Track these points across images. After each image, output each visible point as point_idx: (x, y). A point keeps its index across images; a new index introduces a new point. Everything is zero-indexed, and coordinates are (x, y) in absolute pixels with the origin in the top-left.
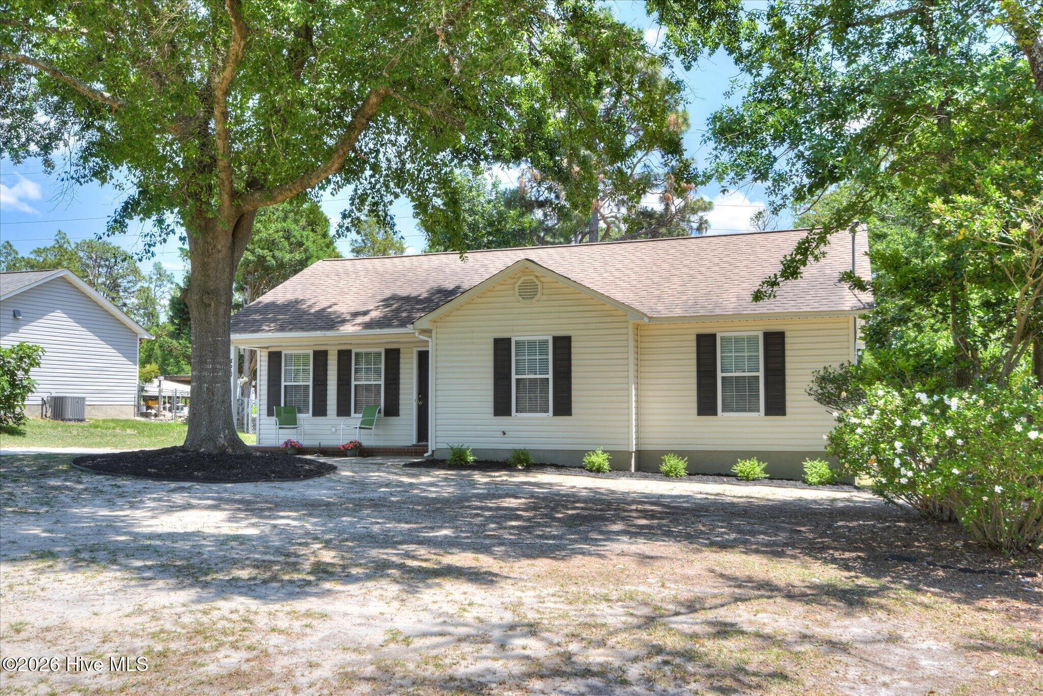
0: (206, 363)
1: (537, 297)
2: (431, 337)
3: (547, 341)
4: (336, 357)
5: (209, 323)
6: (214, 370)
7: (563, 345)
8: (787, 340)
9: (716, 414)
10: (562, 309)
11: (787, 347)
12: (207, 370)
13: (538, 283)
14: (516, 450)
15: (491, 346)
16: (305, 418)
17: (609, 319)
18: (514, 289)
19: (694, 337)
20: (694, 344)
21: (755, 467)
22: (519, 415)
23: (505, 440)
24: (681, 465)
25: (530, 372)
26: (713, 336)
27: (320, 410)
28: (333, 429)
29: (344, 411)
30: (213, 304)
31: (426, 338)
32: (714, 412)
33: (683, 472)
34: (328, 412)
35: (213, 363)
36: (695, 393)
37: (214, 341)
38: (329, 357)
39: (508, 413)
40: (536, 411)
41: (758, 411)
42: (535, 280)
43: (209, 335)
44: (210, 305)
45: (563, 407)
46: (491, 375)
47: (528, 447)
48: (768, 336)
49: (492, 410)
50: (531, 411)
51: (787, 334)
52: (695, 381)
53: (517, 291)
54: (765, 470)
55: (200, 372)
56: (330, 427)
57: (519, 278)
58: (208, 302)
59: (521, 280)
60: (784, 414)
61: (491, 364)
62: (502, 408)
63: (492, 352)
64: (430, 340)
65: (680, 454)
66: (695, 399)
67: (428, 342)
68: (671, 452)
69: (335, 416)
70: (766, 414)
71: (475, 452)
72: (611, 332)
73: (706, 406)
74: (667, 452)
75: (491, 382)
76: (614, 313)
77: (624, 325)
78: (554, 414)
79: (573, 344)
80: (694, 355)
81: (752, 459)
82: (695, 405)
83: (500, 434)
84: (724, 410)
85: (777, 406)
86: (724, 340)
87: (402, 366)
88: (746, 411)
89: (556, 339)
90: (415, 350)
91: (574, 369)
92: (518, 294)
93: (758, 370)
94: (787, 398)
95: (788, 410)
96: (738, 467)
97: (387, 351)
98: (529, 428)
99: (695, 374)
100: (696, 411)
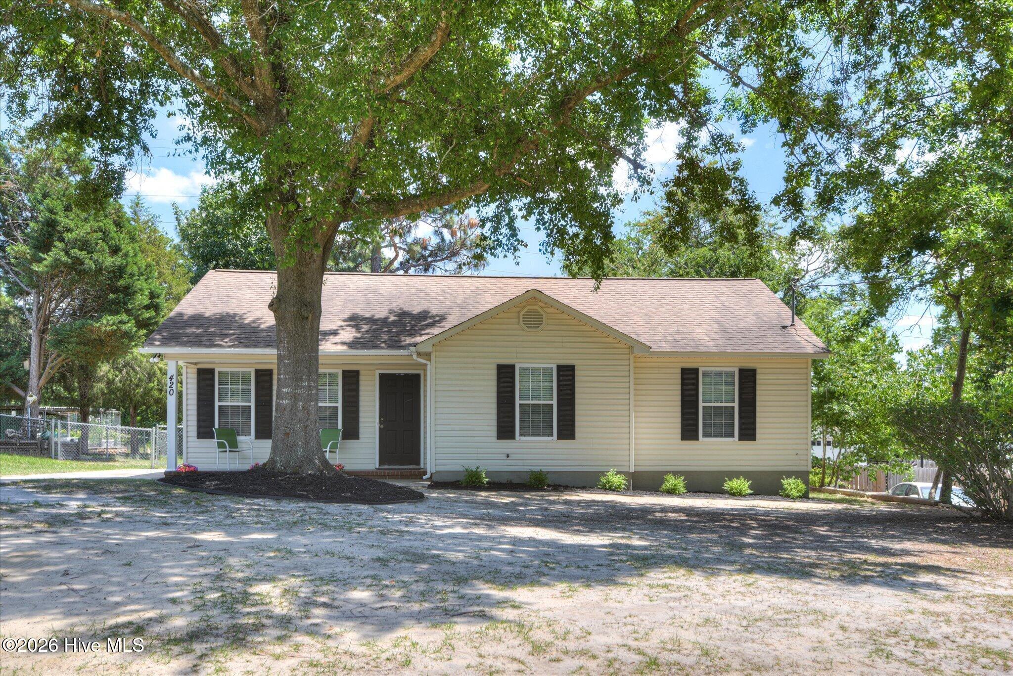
0: (302, 380)
1: (541, 327)
2: (430, 360)
3: (552, 369)
5: (305, 337)
6: (309, 387)
7: (567, 374)
8: (758, 376)
9: (697, 439)
10: (566, 339)
11: (758, 382)
12: (303, 387)
13: (542, 313)
14: (532, 472)
15: (495, 372)
16: (247, 441)
17: (612, 351)
18: (518, 318)
19: (679, 371)
20: (679, 376)
21: (743, 485)
22: (524, 438)
23: (510, 462)
24: (679, 483)
25: (534, 398)
26: (696, 371)
27: (264, 432)
30: (310, 317)
31: (424, 361)
32: (695, 437)
33: (683, 490)
35: (309, 380)
36: (679, 420)
37: (310, 357)
38: (274, 378)
39: (512, 437)
40: (539, 435)
41: (733, 436)
42: (540, 310)
43: (305, 350)
44: (307, 318)
45: (567, 431)
46: (495, 400)
47: (544, 469)
48: (742, 371)
49: (495, 434)
50: (534, 435)
51: (758, 371)
52: (679, 409)
53: (521, 320)
54: (750, 487)
55: (295, 388)
57: (524, 307)
58: (306, 315)
59: (526, 310)
60: (754, 439)
61: (495, 389)
62: (505, 431)
63: (495, 377)
64: (428, 363)
65: (676, 474)
66: (679, 425)
67: (426, 365)
68: (670, 472)
70: (740, 439)
71: (488, 474)
72: (609, 362)
73: (689, 432)
74: (667, 473)
75: (494, 406)
76: (616, 345)
77: (626, 357)
78: (559, 438)
79: (577, 373)
80: (679, 387)
81: (738, 478)
82: (679, 431)
83: (504, 457)
84: (704, 436)
85: (748, 433)
86: (705, 374)
87: (362, 388)
88: (721, 436)
89: (560, 368)
90: (378, 372)
91: (577, 396)
92: (521, 323)
93: (733, 401)
94: (758, 425)
95: (758, 436)
96: (728, 485)
97: (345, 373)
98: (533, 451)
99: (679, 403)
100: (679, 436)
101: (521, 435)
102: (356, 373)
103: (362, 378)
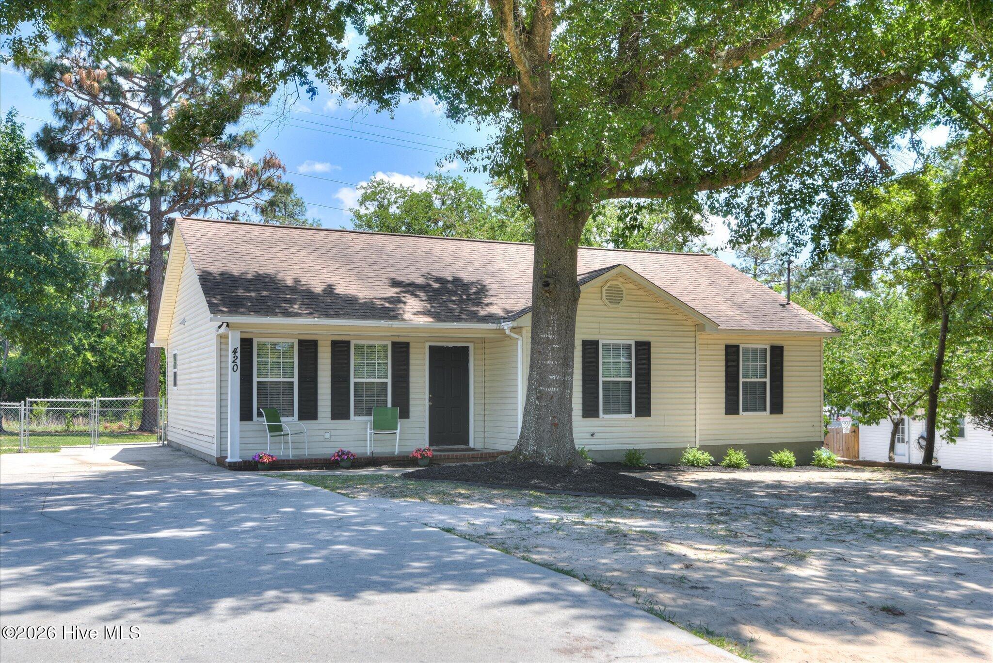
0: (569, 365)
1: (622, 302)
2: (522, 335)
3: (630, 346)
4: (329, 349)
7: (643, 350)
8: (785, 353)
9: (739, 414)
10: (643, 315)
11: (785, 358)
12: (570, 374)
13: (622, 288)
15: (581, 348)
16: (290, 422)
17: (681, 328)
18: (602, 292)
19: (724, 347)
20: (724, 352)
21: (787, 456)
22: (606, 416)
23: (593, 441)
24: (741, 457)
25: (615, 375)
26: (737, 348)
27: (309, 412)
28: (327, 436)
29: (340, 412)
31: (516, 336)
32: (737, 411)
33: (747, 465)
34: (320, 415)
36: (724, 395)
38: (320, 349)
39: (596, 415)
40: (618, 413)
41: (765, 410)
42: (620, 285)
45: (644, 410)
46: (581, 377)
48: (773, 348)
49: (581, 412)
50: (614, 413)
51: (785, 348)
52: (724, 384)
53: (604, 295)
54: (794, 458)
55: (564, 375)
56: (322, 433)
57: (607, 282)
59: (608, 285)
60: (782, 413)
61: (581, 366)
62: (590, 410)
63: (581, 354)
64: (520, 338)
65: (737, 447)
66: (724, 400)
69: (329, 420)
70: (771, 413)
72: (679, 340)
73: (732, 408)
74: (730, 446)
75: (580, 383)
76: (685, 323)
77: (693, 334)
78: (637, 415)
79: (652, 350)
80: (723, 363)
81: (782, 450)
82: (724, 406)
83: (589, 436)
84: (744, 410)
85: (777, 408)
86: (746, 351)
87: (412, 362)
88: (755, 410)
89: (638, 344)
90: (428, 344)
91: (653, 373)
92: (605, 297)
93: (766, 377)
94: (785, 399)
95: (785, 410)
96: (776, 457)
97: (394, 344)
98: (613, 429)
99: (724, 379)
100: (724, 411)
101: (604, 413)
102: (406, 345)
103: (412, 350)
